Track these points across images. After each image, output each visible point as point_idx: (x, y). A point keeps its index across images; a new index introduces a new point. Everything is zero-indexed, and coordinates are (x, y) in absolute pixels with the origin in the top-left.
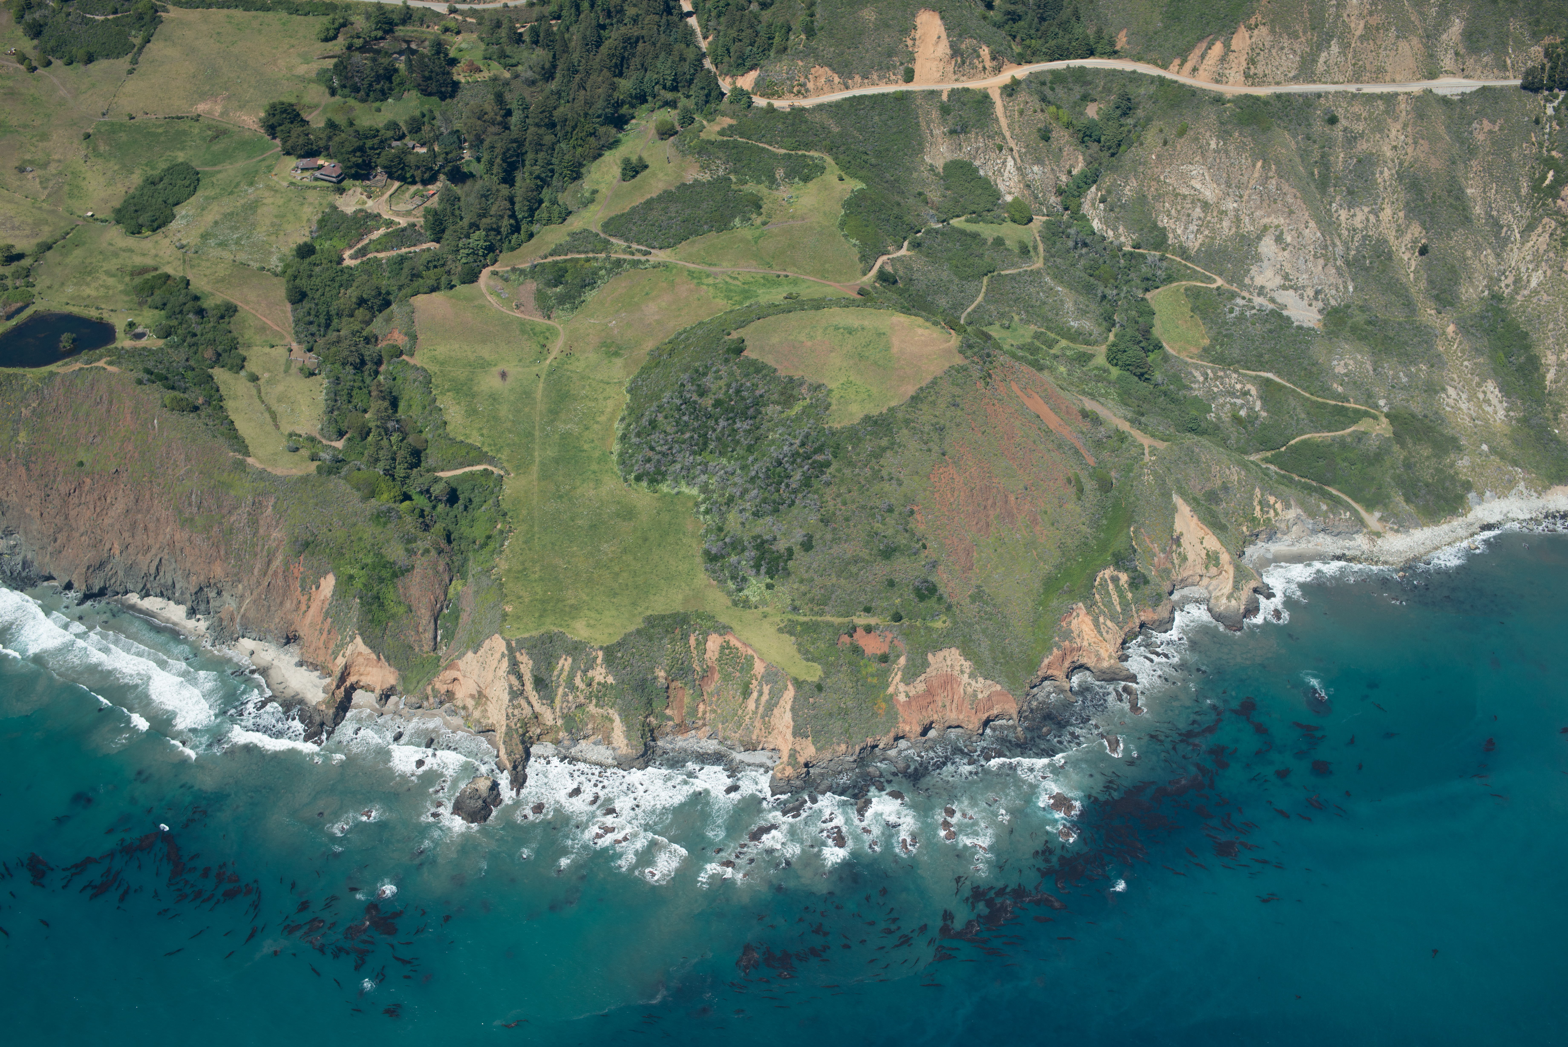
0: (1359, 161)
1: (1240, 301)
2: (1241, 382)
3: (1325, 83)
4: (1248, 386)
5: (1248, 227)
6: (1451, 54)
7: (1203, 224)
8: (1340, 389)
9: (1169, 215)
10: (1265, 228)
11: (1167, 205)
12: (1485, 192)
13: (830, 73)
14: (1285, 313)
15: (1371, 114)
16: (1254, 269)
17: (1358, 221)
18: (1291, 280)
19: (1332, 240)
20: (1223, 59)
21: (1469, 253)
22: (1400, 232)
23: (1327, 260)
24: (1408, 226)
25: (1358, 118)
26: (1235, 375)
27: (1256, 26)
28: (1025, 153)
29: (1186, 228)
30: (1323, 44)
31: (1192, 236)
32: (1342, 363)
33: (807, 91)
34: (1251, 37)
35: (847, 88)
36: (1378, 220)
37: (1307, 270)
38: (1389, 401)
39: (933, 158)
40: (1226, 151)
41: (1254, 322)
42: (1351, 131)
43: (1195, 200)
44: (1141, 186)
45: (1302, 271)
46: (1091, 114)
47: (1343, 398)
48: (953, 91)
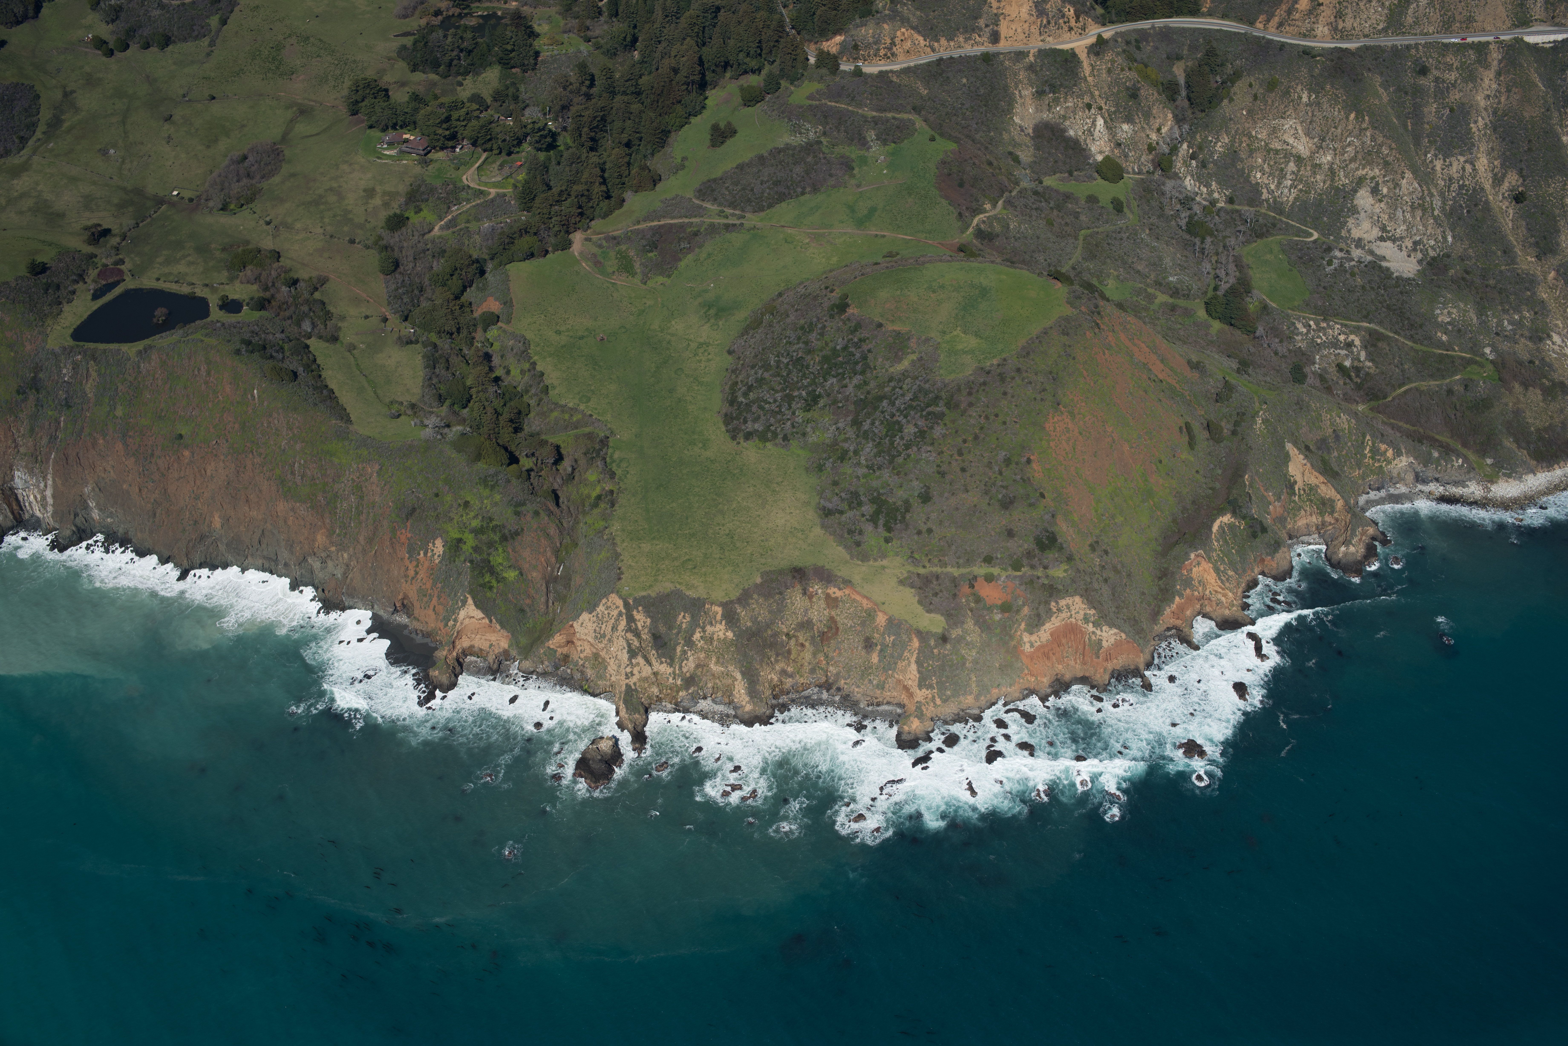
0: (1453, 111)
2: (1344, 333)
3: (1415, 35)
4: (1352, 337)
5: (1343, 180)
6: (1540, 2)
7: (1297, 178)
8: (1444, 338)
9: (1262, 172)
10: (1361, 181)
11: (1259, 160)
13: (916, 36)
14: (1384, 264)
15: (1462, 64)
16: (1351, 222)
17: (1454, 171)
18: (1389, 232)
19: (1429, 190)
20: (1311, 13)
22: (1498, 181)
23: (1424, 210)
24: (1504, 176)
25: (1450, 68)
26: (1337, 327)
28: (1115, 112)
29: (1279, 183)
31: (1285, 191)
32: (1445, 312)
33: (894, 56)
35: (934, 50)
36: (1474, 170)
37: (1404, 221)
38: (1494, 349)
39: (1022, 120)
40: (1318, 104)
41: (1353, 274)
42: (1444, 81)
43: (1288, 155)
44: (1233, 141)
45: (1400, 222)
46: (1179, 72)
47: (1448, 347)
48: (1040, 51)
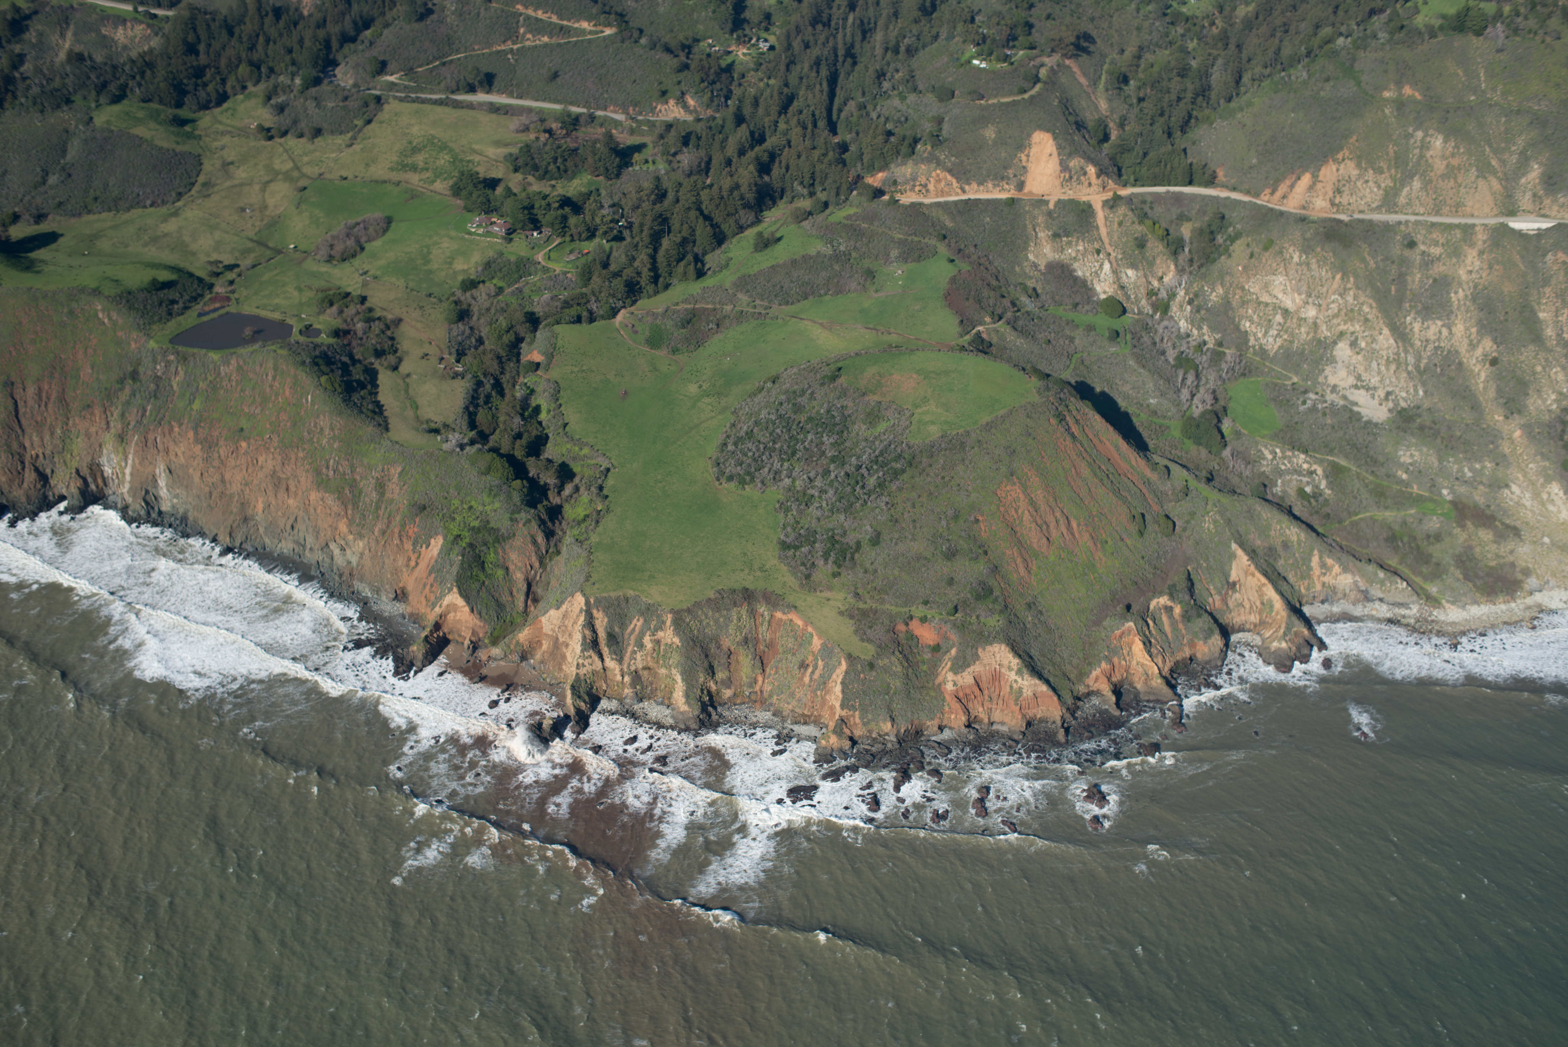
0: (1435, 280)
1: (1312, 396)
2: (1307, 462)
3: (1407, 214)
4: (1315, 467)
5: (1324, 332)
6: (1529, 195)
7: (1283, 329)
8: (1404, 476)
9: (1251, 321)
10: (1342, 334)
11: (1250, 311)
12: (1557, 316)
13: (949, 177)
14: (1356, 409)
15: (1448, 241)
16: (1328, 370)
17: (1431, 333)
18: (1363, 381)
19: (1405, 347)
20: (1311, 188)
21: (1539, 369)
22: (1473, 346)
23: (1399, 365)
24: (1479, 342)
25: (1436, 243)
26: (1302, 456)
27: (1343, 160)
28: (1121, 259)
29: (1266, 333)
30: (1406, 178)
31: (1271, 340)
32: (1408, 453)
33: (928, 191)
34: (1338, 170)
35: (964, 191)
36: (1451, 333)
37: (1379, 373)
38: (1452, 491)
39: (1036, 257)
40: (1308, 264)
41: (1325, 414)
42: (1429, 255)
43: (1276, 308)
44: (1227, 293)
45: (1374, 373)
46: (1186, 231)
47: (1407, 484)
48: (1059, 201)
